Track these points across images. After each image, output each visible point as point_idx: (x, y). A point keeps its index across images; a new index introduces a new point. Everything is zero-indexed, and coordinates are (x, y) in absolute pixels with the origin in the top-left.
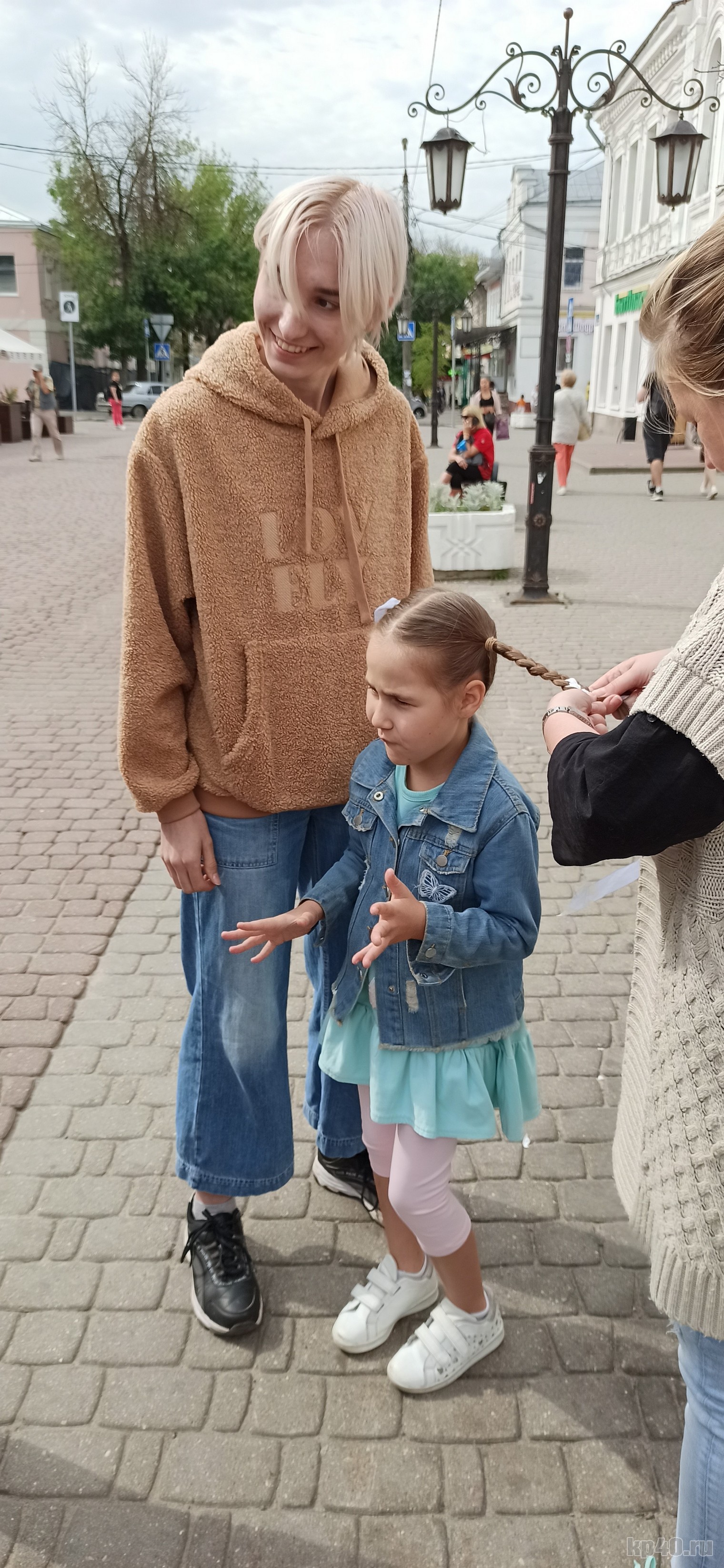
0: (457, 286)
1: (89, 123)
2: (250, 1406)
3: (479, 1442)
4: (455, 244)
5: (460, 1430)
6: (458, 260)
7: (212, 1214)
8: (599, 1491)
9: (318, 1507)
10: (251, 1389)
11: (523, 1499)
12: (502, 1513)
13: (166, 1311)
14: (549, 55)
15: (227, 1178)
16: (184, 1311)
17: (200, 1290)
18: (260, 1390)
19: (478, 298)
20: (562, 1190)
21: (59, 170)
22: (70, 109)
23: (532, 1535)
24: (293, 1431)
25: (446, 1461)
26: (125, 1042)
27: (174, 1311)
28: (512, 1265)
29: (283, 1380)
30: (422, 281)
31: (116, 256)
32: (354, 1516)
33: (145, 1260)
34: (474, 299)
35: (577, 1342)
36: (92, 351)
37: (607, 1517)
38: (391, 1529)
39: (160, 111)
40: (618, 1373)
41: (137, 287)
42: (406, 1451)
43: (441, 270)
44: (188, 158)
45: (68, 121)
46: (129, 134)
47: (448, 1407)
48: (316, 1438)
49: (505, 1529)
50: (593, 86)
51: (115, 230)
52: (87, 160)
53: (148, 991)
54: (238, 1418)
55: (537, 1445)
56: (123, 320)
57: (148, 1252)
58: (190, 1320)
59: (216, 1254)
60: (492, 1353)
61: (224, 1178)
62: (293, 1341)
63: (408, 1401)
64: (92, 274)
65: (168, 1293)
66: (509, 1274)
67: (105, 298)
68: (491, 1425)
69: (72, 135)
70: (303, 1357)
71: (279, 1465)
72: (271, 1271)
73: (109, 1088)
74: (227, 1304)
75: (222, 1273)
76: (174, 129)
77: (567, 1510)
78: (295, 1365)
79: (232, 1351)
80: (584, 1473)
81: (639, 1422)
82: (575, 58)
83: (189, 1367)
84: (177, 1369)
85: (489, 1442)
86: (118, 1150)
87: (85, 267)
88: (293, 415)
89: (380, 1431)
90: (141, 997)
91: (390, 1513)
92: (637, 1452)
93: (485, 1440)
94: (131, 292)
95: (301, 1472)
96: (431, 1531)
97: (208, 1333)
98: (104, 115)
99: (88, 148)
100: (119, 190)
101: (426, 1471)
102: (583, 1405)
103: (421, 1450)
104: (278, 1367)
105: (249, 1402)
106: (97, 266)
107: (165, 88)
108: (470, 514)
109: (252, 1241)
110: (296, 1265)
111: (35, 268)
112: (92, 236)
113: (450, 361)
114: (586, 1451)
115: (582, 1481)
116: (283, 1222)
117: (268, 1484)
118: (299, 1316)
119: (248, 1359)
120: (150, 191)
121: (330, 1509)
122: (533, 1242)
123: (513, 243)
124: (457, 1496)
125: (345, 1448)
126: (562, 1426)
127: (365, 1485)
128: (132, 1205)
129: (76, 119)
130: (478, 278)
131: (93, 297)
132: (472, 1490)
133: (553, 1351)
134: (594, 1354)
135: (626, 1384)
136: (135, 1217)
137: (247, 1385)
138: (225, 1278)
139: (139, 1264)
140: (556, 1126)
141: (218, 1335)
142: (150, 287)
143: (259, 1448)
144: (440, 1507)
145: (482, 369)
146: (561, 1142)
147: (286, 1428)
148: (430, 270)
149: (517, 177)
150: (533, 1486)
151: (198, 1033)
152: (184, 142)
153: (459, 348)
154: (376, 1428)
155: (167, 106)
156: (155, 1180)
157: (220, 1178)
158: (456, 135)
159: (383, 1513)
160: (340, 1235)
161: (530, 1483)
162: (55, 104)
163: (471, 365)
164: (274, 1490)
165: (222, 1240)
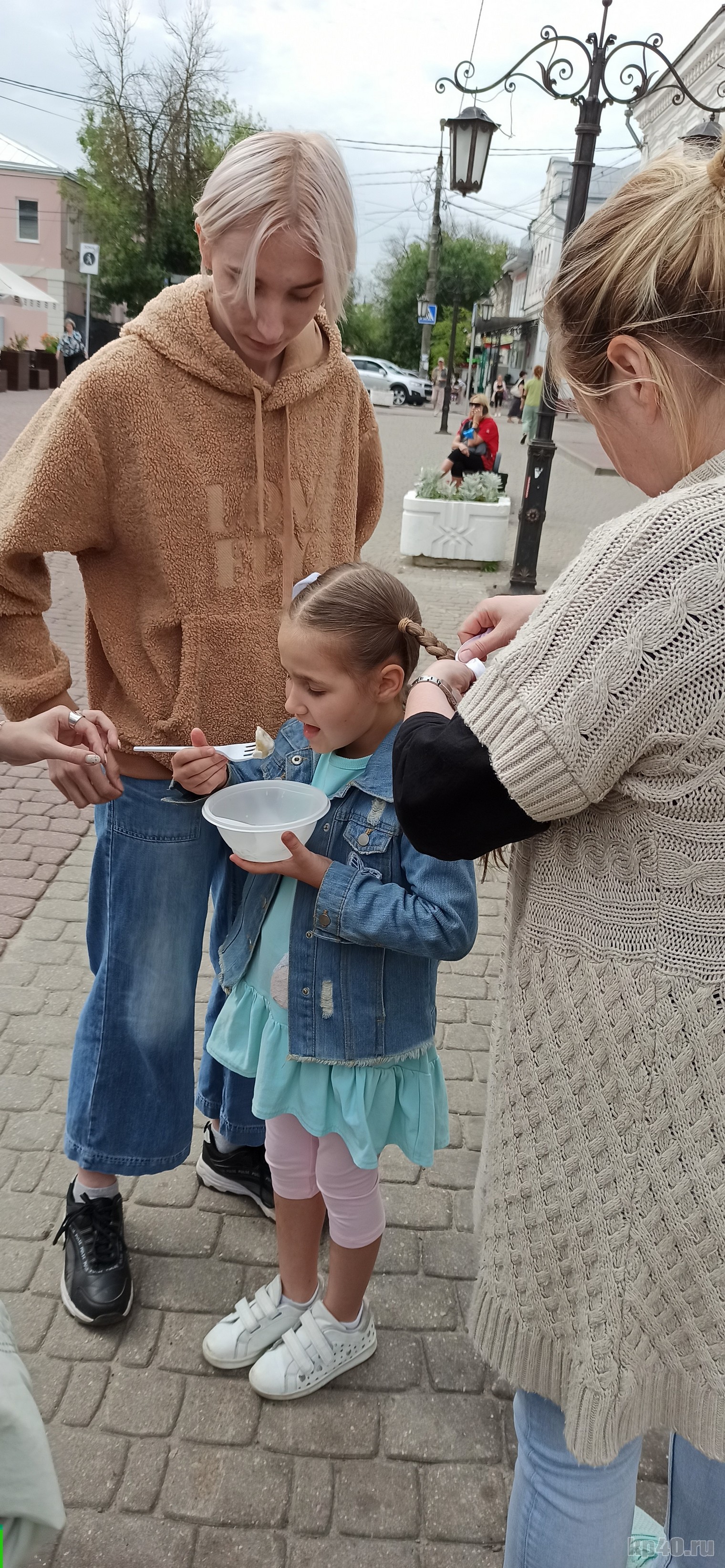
0: (484, 274)
1: (124, 75)
2: (104, 1401)
3: (334, 1457)
4: (486, 230)
5: (316, 1443)
6: (488, 247)
7: (91, 1198)
8: (449, 1519)
9: (158, 1513)
10: (107, 1383)
11: (370, 1521)
12: (346, 1534)
13: (33, 1294)
14: (584, 42)
15: (122, 1157)
16: (51, 1296)
17: (70, 1275)
18: (117, 1384)
19: (503, 287)
20: (459, 1199)
21: (91, 120)
22: (107, 58)
23: (373, 1560)
24: (144, 1431)
25: (297, 1474)
26: (35, 1011)
27: (41, 1294)
28: (396, 1273)
29: (142, 1376)
30: (449, 265)
31: (142, 211)
32: (193, 1526)
33: (20, 1239)
34: (499, 289)
35: (449, 1359)
36: (110, 307)
37: (453, 1546)
38: (230, 1543)
39: (198, 68)
40: (488, 1396)
41: (161, 246)
42: (257, 1460)
43: (468, 256)
44: (223, 119)
45: (104, 69)
46: (165, 89)
47: (307, 1417)
48: (167, 1439)
49: (347, 1551)
50: (625, 79)
51: (143, 186)
52: (120, 110)
53: (67, 960)
54: (89, 1412)
55: (393, 1465)
56: (143, 277)
57: (24, 1231)
58: (56, 1306)
59: (90, 1240)
60: (361, 1364)
61: (118, 1157)
62: (159, 1334)
63: (267, 1408)
64: (116, 228)
65: (37, 1276)
66: (390, 1282)
67: (126, 253)
68: (349, 1440)
69: (107, 84)
70: (167, 1354)
71: (124, 1465)
72: (149, 1260)
73: (11, 1056)
74: (96, 1293)
75: (94, 1260)
76: (211, 88)
77: (412, 1537)
78: (158, 1361)
79: (94, 1342)
80: (437, 1497)
81: (501, 1449)
82: (611, 48)
83: (47, 1355)
84: (35, 1356)
85: (344, 1458)
86: (10, 1121)
87: (110, 220)
88: (243, 386)
89: (234, 1437)
90: (59, 965)
91: (231, 1526)
92: (495, 1480)
93: (340, 1455)
94: (154, 249)
95: (145, 1475)
96: (271, 1548)
97: (73, 1320)
98: (141, 67)
99: (122, 99)
100: (150, 145)
101: (275, 1483)
102: (446, 1427)
103: (273, 1461)
104: (139, 1362)
105: (103, 1396)
106: (121, 220)
107: (204, 45)
108: (465, 503)
109: (133, 1228)
110: (174, 1256)
111: (58, 217)
112: (119, 189)
113: (469, 348)
114: (442, 1474)
115: (433, 1506)
116: (169, 1210)
117: (109, 1485)
118: (169, 1310)
119: (109, 1351)
120: (182, 149)
121: (170, 1517)
122: (419, 1251)
123: (543, 235)
124: (303, 1512)
125: (194, 1453)
126: (421, 1446)
127: (209, 1494)
128: (15, 1181)
129: (112, 68)
130: (505, 267)
131: (115, 251)
132: (318, 1507)
133: (424, 1367)
134: (465, 1373)
135: (494, 1407)
136: (17, 1193)
137: (104, 1378)
138: (96, 1266)
139: (13, 1242)
140: (462, 1133)
141: (82, 1324)
142: (174, 246)
143: (106, 1446)
144: (284, 1523)
145: (501, 359)
146: (464, 1150)
147: (137, 1427)
148: (458, 256)
149: (554, 169)
150: (383, 1508)
151: (100, 1013)
152: (220, 102)
153: (479, 336)
154: (230, 1434)
155: (205, 64)
156: (44, 1156)
157: (114, 1157)
158: (482, 115)
159: (224, 1525)
160: (224, 1228)
161: (379, 1504)
162: (91, 51)
163: (490, 354)
164: (114, 1492)
165: (98, 1226)
